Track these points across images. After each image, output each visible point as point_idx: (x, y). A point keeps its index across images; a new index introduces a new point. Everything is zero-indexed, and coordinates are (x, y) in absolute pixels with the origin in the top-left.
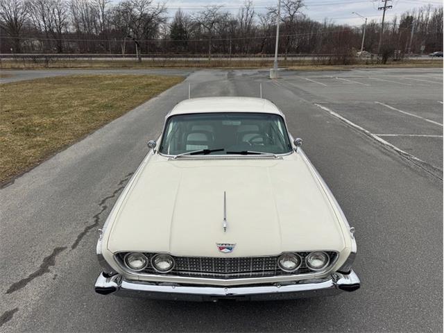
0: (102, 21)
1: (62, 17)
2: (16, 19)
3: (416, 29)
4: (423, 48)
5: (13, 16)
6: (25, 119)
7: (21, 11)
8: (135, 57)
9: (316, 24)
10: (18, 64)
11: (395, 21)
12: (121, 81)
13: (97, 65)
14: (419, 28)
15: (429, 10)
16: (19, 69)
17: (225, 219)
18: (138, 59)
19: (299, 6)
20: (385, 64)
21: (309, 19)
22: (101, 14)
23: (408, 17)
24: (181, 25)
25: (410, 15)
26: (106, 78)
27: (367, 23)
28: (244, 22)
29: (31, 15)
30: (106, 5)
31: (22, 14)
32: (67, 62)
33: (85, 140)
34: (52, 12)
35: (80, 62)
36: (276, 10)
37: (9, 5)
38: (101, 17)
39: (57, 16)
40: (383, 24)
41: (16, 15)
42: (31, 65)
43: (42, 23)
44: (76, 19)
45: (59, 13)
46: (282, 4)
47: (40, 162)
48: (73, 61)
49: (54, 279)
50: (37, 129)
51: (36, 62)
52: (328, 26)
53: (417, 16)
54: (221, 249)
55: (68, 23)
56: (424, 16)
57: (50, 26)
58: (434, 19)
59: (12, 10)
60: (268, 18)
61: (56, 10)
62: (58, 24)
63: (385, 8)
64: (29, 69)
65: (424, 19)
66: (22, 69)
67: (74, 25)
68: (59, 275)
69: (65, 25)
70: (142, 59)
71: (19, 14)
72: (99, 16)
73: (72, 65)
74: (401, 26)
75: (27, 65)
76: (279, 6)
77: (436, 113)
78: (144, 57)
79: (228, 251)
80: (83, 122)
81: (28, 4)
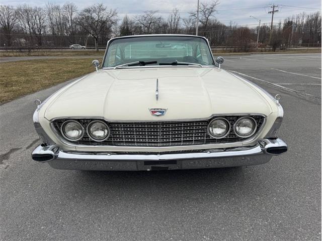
0: (70, 24)
1: (42, 21)
2: (8, 24)
3: (295, 30)
4: (301, 42)
5: (6, 21)
6: (6, 78)
7: (12, 17)
8: (94, 49)
9: (224, 26)
10: (9, 53)
11: (280, 24)
12: (83, 61)
13: (66, 54)
14: (297, 29)
15: (303, 17)
16: (9, 56)
17: (157, 90)
18: (96, 50)
19: (212, 11)
20: (274, 51)
21: (219, 22)
22: (70, 19)
23: (289, 22)
24: (128, 27)
25: (290, 20)
26: (71, 60)
27: (261, 25)
28: (173, 24)
29: (19, 21)
30: (73, 13)
31: (13, 19)
32: (44, 52)
33: (51, 88)
34: (34, 18)
35: (54, 52)
36: (195, 14)
37: (3, 13)
38: (70, 22)
39: (38, 21)
40: (272, 26)
41: (8, 20)
42: (18, 54)
43: (27, 26)
44: (52, 23)
45: (40, 19)
46: (200, 10)
47: (12, 100)
48: (49, 51)
49: (6, 168)
50: (14, 83)
51: (21, 52)
52: (232, 27)
53: (295, 21)
54: (153, 112)
55: (46, 26)
56: (300, 20)
57: (33, 28)
58: (307, 22)
59: (6, 17)
60: (190, 22)
61: (37, 16)
62: (39, 26)
63: (273, 12)
64: (16, 56)
65: (300, 22)
66: (11, 56)
67: (50, 27)
68: (10, 165)
69: (44, 27)
70: (99, 50)
71: (10, 20)
72: (69, 21)
73: (48, 53)
74: (284, 28)
75: (15, 54)
76: (198, 11)
77: (318, 74)
78: (100, 49)
79: (160, 114)
80: (51, 79)
81: (17, 13)
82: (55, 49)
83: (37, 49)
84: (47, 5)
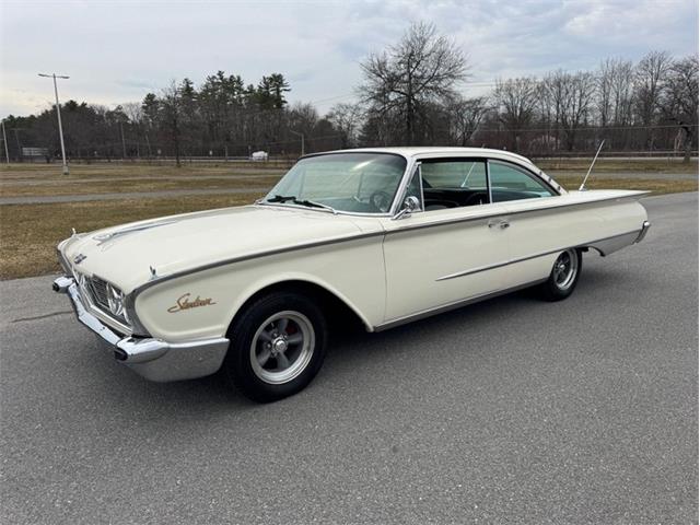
1: (584, 100)
2: (522, 110)
5: (519, 105)
7: (530, 98)
29: (541, 103)
31: (531, 101)
32: (556, 162)
34: (571, 94)
35: (575, 162)
37: (517, 92)
39: (578, 100)
41: (523, 103)
45: (581, 95)
55: (590, 109)
57: (563, 114)
59: (520, 98)
61: (578, 91)
62: (576, 110)
67: (600, 111)
69: (587, 112)
71: (526, 103)
73: (562, 166)
81: (541, 89)
82: (580, 156)
83: (544, 156)
84: (602, 67)
